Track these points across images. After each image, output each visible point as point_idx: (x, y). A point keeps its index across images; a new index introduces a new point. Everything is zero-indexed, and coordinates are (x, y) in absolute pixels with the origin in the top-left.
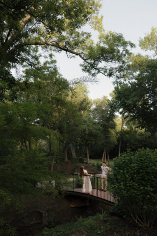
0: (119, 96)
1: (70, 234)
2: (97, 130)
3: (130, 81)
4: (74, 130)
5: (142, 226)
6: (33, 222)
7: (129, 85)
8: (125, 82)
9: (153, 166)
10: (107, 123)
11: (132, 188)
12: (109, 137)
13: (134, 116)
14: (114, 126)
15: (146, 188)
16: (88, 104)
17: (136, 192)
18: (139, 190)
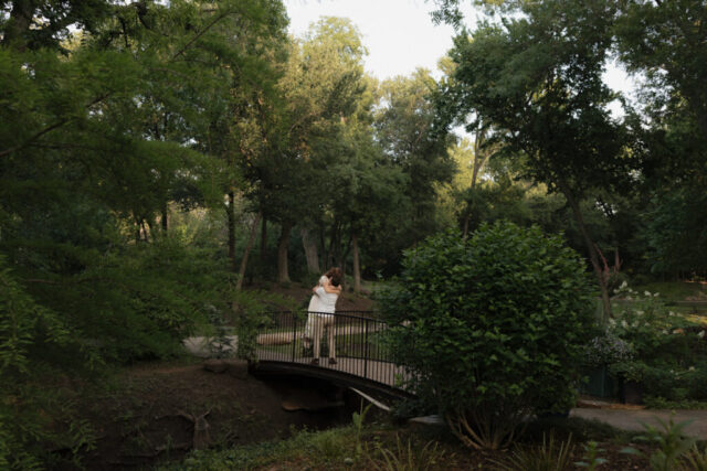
0: (467, 70)
1: (265, 465)
2: (389, 182)
3: (508, 16)
4: (309, 179)
5: (476, 446)
6: (164, 447)
7: (506, 30)
8: (491, 21)
9: (518, 271)
10: (423, 163)
11: (447, 333)
12: (431, 209)
13: (515, 140)
14: (447, 173)
15: (488, 334)
16: (360, 91)
17: (457, 344)
18: (468, 339)
